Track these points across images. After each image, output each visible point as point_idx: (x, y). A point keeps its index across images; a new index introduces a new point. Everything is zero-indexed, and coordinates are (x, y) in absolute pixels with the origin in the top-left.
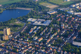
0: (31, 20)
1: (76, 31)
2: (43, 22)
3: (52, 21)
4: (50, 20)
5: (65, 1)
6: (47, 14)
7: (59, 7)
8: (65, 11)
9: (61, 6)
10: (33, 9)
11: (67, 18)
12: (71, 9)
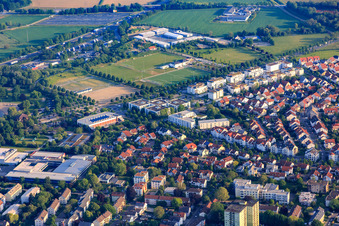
0: (2, 158)
1: (197, 203)
2: (52, 166)
3: (95, 159)
4: (89, 153)
5: (164, 67)
6: (79, 125)
7: (137, 94)
8: (158, 113)
9: (143, 91)
10: (16, 104)
11: (165, 146)
12: (186, 104)
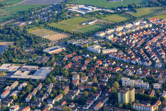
0: (8, 69)
1: (104, 89)
2: (32, 72)
3: (53, 69)
4: (50, 66)
5: (83, 24)
6: (44, 53)
7: (71, 37)
8: (82, 46)
9: (74, 36)
10: (12, 43)
11: (86, 62)
12: (95, 42)
